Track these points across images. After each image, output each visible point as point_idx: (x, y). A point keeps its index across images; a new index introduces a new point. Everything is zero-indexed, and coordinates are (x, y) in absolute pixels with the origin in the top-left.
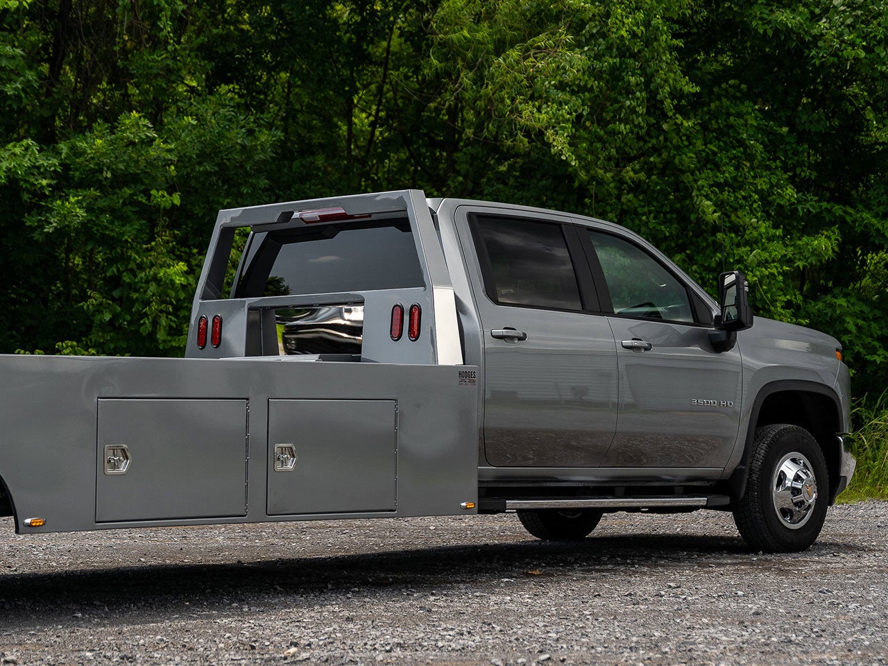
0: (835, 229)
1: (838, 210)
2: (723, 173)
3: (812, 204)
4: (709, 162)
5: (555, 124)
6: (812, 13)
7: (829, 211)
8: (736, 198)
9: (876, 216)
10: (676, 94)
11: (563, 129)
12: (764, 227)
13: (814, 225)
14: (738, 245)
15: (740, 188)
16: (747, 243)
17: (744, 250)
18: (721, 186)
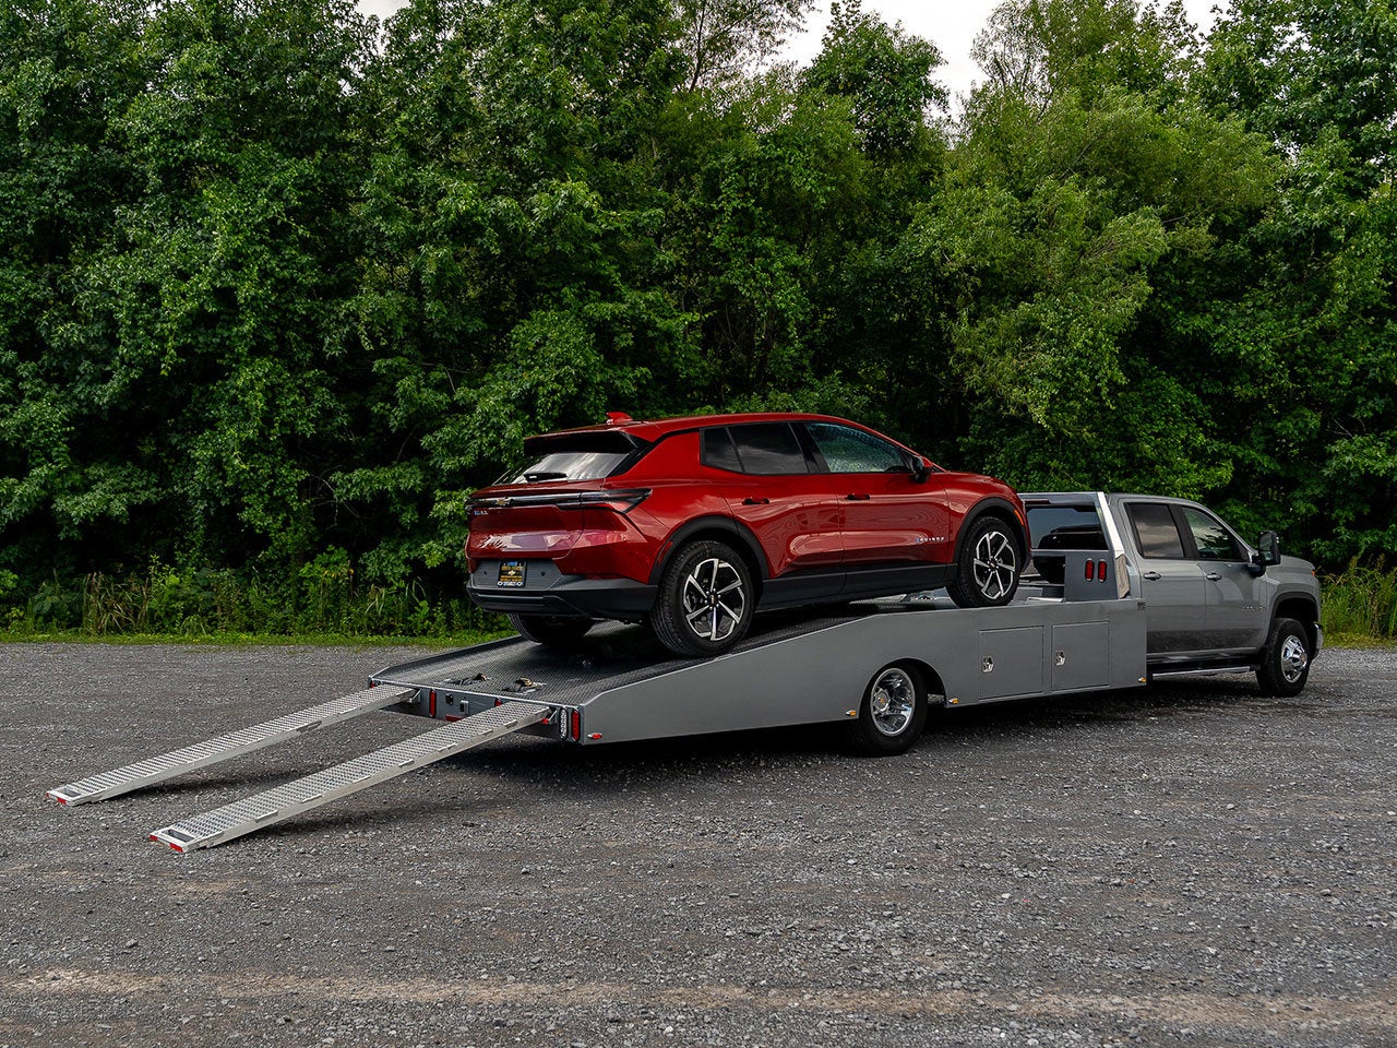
0: (1230, 461)
1: (1233, 448)
2: (1157, 425)
3: (1216, 446)
4: (1147, 418)
5: (1037, 401)
6: (1215, 318)
7: (1226, 450)
8: (1167, 444)
9: (1258, 451)
10: (1111, 383)
11: (1042, 404)
12: (1186, 462)
13: (1214, 460)
14: (1169, 474)
15: (1168, 436)
16: (1175, 473)
17: (1171, 477)
18: (1157, 435)
